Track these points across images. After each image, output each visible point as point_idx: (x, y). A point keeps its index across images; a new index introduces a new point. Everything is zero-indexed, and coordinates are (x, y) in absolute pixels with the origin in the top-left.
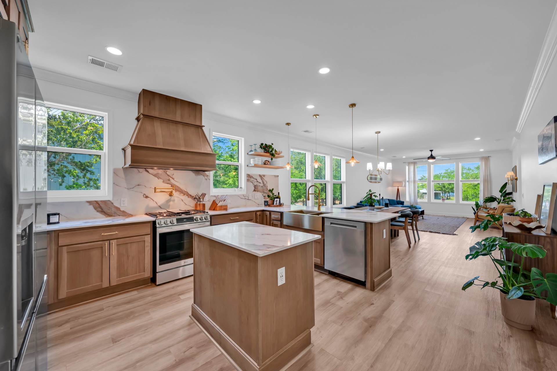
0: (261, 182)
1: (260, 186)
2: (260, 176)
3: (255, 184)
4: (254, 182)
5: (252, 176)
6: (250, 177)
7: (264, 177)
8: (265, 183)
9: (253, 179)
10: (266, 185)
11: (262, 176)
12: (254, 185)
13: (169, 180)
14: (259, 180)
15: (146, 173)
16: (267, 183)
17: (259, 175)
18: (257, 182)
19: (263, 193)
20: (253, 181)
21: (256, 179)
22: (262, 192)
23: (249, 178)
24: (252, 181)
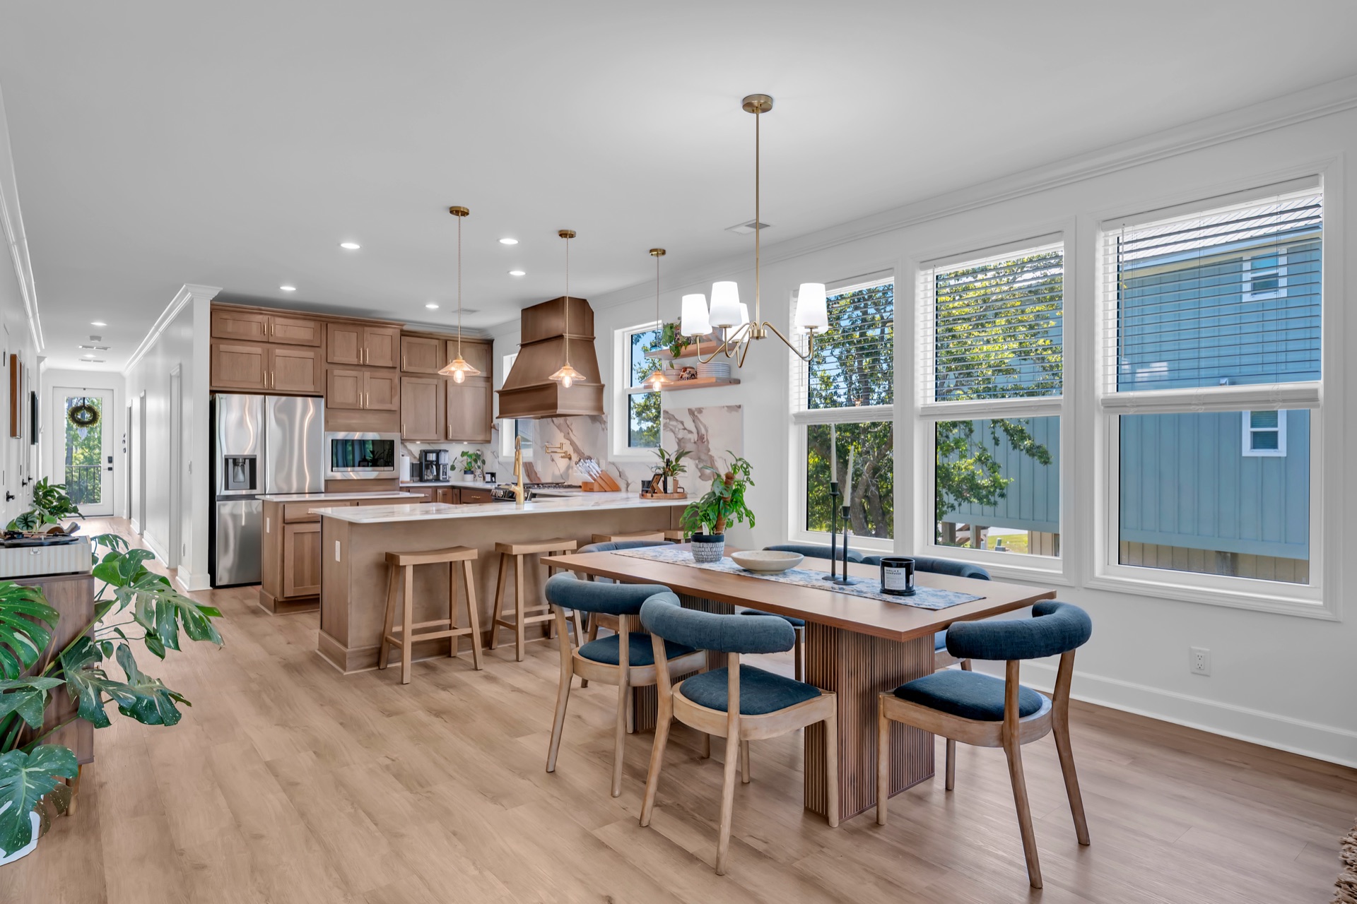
0: (694, 430)
1: (690, 439)
2: (691, 412)
3: (680, 436)
4: (677, 429)
5: (673, 416)
6: (670, 419)
7: (699, 415)
8: (703, 431)
9: (674, 423)
10: (705, 439)
11: (696, 413)
12: (678, 439)
13: (568, 433)
14: (690, 425)
15: (552, 423)
16: (707, 431)
17: (689, 409)
18: (685, 429)
19: (697, 462)
20: (675, 427)
21: (682, 423)
22: (694, 459)
23: (668, 421)
24: (673, 429)
